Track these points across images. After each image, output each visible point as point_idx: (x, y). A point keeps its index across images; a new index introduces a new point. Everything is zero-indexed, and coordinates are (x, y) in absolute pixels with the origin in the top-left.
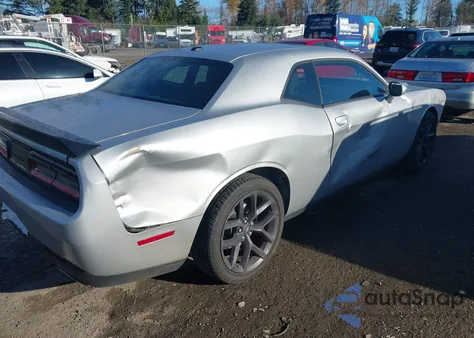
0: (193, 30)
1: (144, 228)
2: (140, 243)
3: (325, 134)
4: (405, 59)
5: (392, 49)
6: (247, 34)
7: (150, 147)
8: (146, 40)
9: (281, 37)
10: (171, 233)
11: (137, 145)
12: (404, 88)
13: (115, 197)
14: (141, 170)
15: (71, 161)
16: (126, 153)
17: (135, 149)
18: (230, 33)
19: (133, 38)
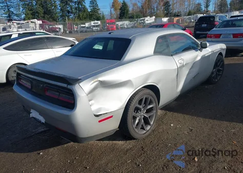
0: (99, 22)
1: (101, 115)
2: (100, 121)
3: (174, 68)
4: (214, 29)
5: (203, 25)
6: (126, 23)
7: (102, 78)
8: (75, 29)
9: (143, 23)
10: (111, 117)
11: (96, 78)
12: (208, 44)
13: (90, 101)
14: (98, 89)
15: (69, 87)
16: (93, 82)
17: (96, 80)
18: (117, 23)
19: (69, 29)
